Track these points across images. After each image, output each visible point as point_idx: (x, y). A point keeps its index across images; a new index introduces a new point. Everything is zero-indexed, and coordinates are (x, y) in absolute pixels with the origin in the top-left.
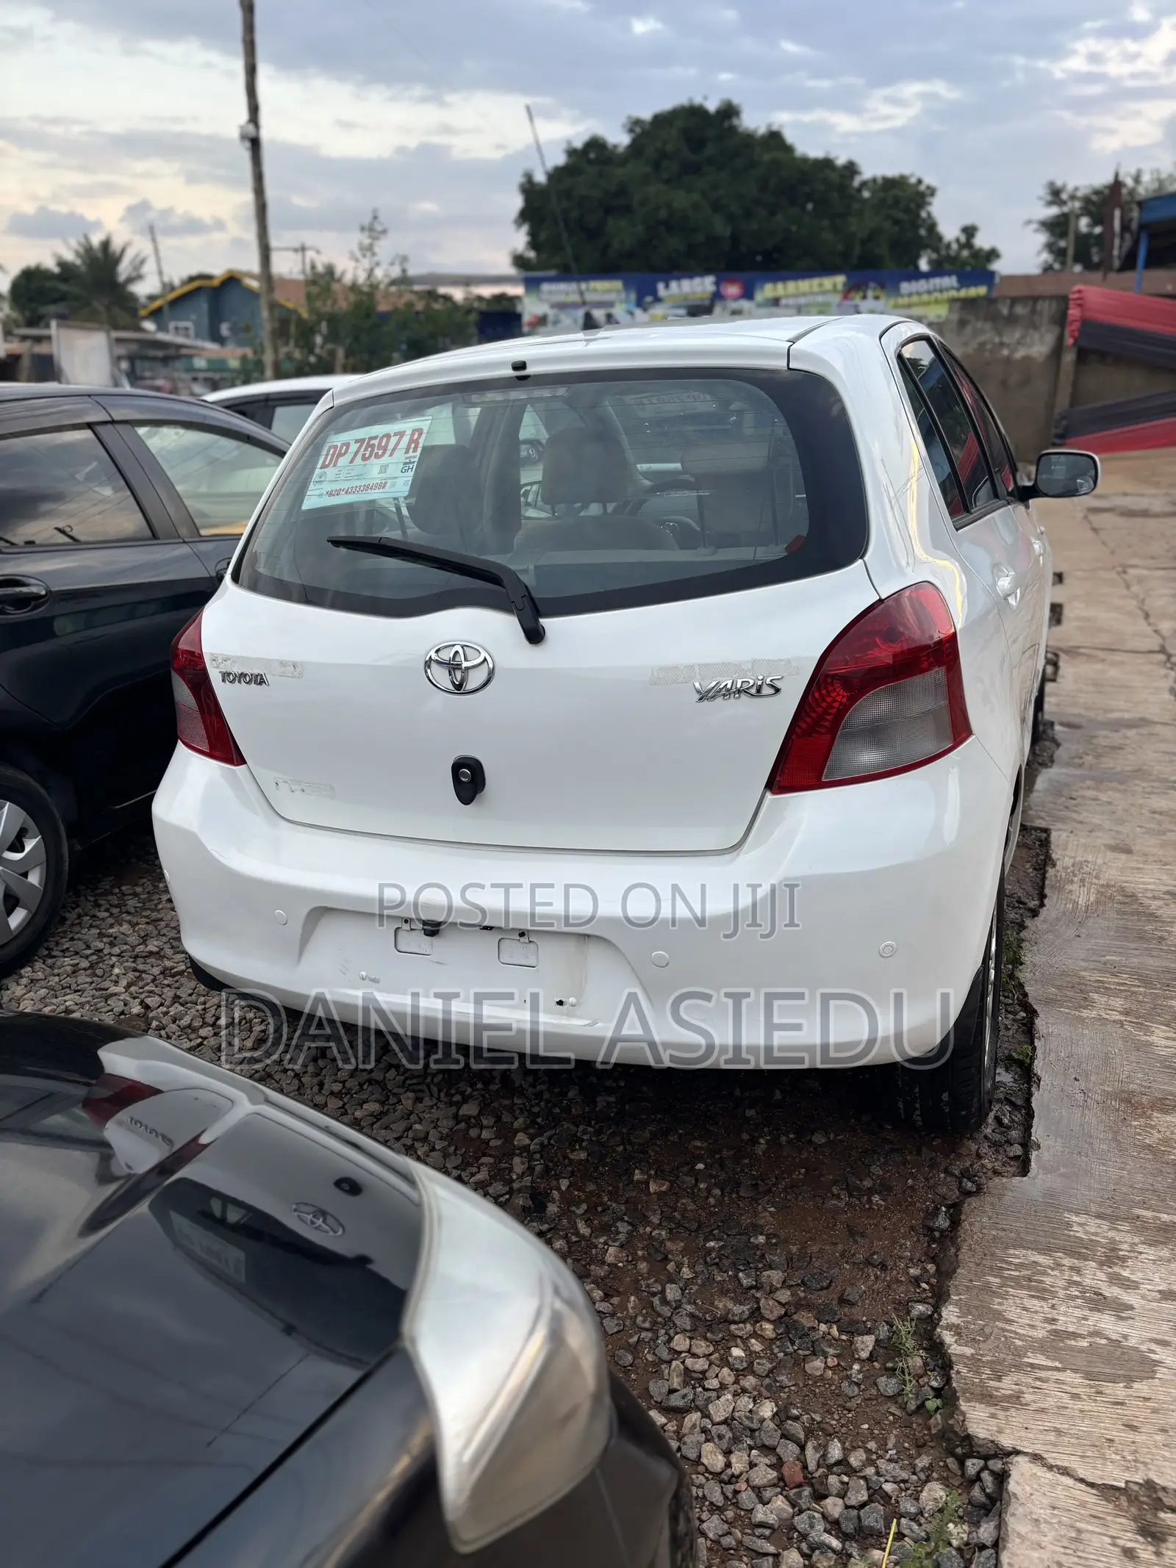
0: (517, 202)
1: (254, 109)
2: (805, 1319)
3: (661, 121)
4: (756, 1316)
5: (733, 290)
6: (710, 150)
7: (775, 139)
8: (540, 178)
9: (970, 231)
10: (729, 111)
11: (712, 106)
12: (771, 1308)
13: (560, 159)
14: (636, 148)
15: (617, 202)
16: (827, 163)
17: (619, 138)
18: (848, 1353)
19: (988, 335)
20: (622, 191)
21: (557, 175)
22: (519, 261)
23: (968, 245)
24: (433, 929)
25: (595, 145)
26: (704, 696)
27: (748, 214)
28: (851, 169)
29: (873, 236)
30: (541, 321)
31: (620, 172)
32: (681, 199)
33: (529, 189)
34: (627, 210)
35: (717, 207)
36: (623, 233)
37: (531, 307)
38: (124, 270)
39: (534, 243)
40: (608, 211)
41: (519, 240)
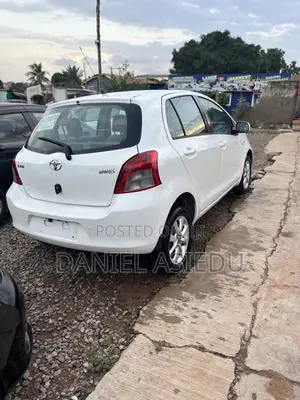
0: (172, 57)
1: (99, 36)
2: (116, 307)
3: (209, 35)
4: (106, 305)
5: (221, 79)
6: (222, 42)
7: (239, 39)
8: (178, 50)
9: (294, 63)
10: (227, 33)
11: (222, 32)
12: (110, 304)
13: (183, 46)
14: (202, 42)
15: (197, 56)
16: (252, 46)
17: (198, 40)
18: (121, 313)
19: (278, 91)
20: (198, 53)
21: (182, 49)
22: (171, 71)
23: (294, 66)
24: (50, 220)
25: (192, 42)
26: (101, 173)
27: (230, 59)
28: (259, 47)
29: (264, 64)
30: (173, 86)
31: (198, 49)
32: (213, 55)
33: (175, 53)
34: (199, 58)
35: (222, 57)
36: (197, 64)
37: (170, 83)
38: (78, 73)
39: (175, 67)
40: (194, 58)
41: (172, 66)
